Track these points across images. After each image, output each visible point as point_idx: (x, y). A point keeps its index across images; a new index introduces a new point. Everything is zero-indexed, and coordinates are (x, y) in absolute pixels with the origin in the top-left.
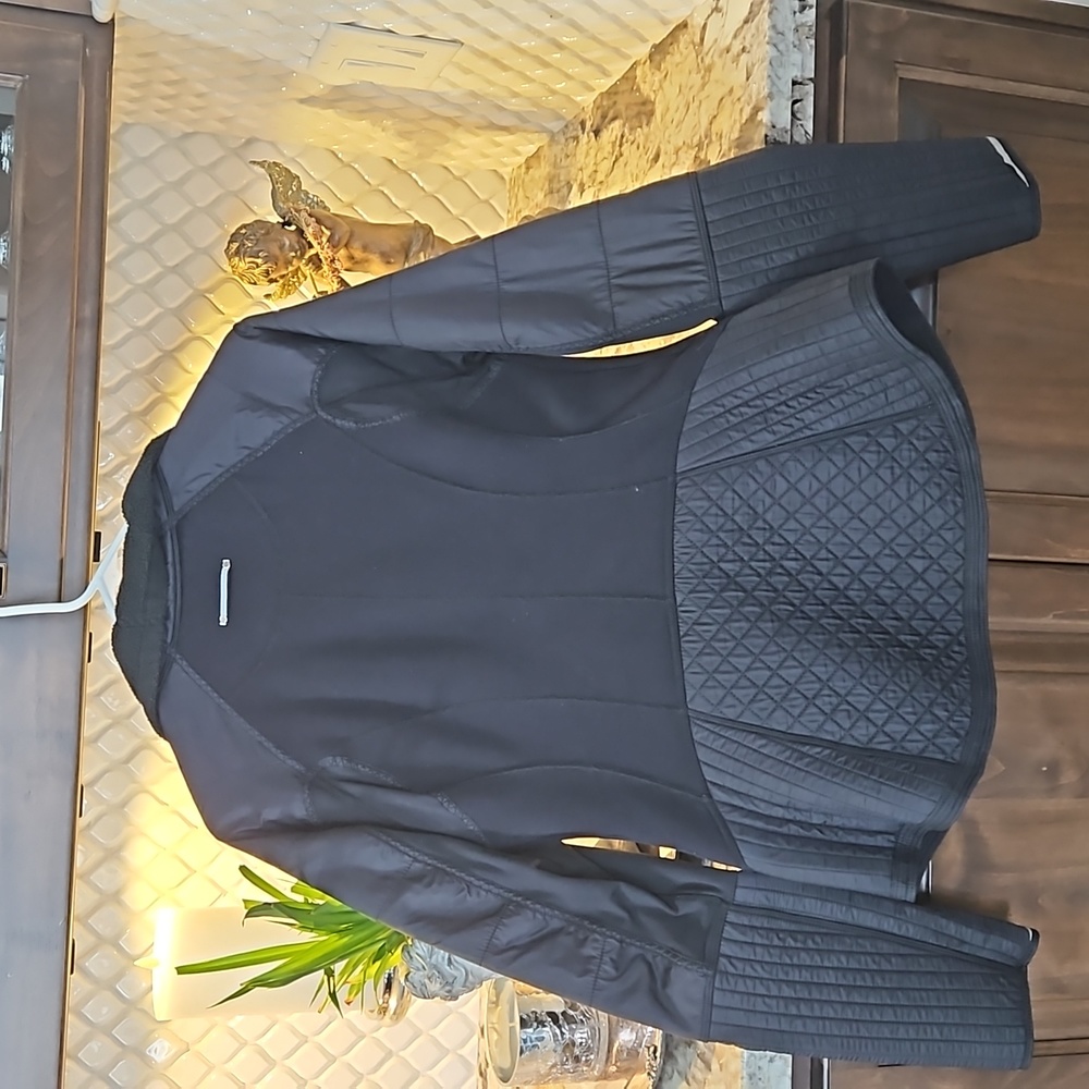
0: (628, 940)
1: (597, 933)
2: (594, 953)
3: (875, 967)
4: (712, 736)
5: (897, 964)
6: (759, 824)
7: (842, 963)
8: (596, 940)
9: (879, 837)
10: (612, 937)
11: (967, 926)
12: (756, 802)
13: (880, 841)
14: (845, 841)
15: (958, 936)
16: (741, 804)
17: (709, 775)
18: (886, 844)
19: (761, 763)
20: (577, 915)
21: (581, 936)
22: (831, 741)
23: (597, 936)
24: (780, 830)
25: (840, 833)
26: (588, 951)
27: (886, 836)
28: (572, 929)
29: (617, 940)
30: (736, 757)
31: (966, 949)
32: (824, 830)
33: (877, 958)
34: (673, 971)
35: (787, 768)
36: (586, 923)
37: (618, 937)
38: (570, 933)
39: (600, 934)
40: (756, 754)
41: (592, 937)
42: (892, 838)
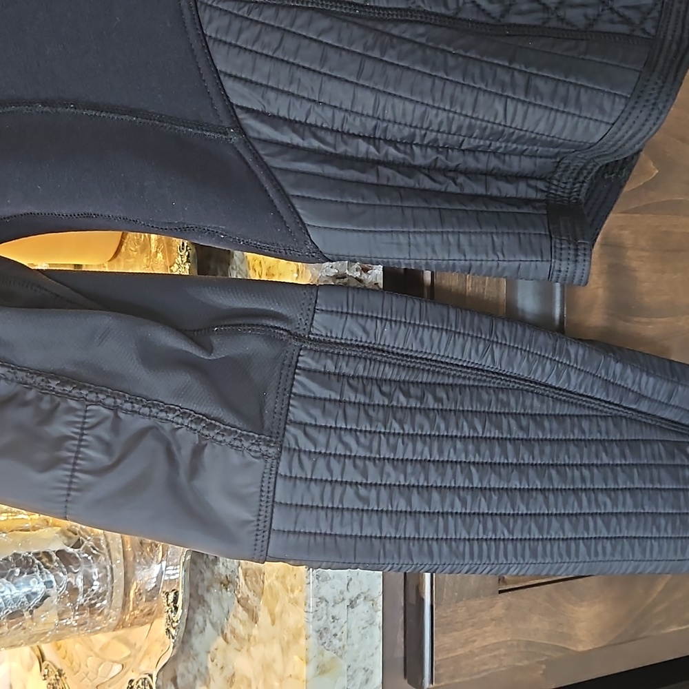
0: (128, 406)
1: (73, 398)
2: (68, 431)
3: (521, 435)
4: (236, 24)
5: (552, 430)
6: (330, 170)
7: (475, 430)
8: (71, 410)
9: (522, 186)
10: (97, 403)
11: (648, 374)
12: (321, 134)
13: (523, 190)
14: (467, 191)
15: (636, 388)
16: (297, 140)
17: (238, 94)
18: (532, 194)
19: (323, 60)
20: (39, 373)
21: (45, 406)
22: (443, 16)
23: (73, 403)
24: (364, 177)
25: (461, 179)
26: (58, 428)
27: (532, 182)
28: (31, 395)
29: (108, 407)
30: (279, 55)
31: (644, 406)
32: (435, 175)
33: (524, 422)
34: (207, 450)
35: (368, 65)
36: (53, 384)
37: (110, 401)
38: (26, 404)
39: (78, 400)
40: (314, 45)
41: (63, 406)
42: (541, 185)
